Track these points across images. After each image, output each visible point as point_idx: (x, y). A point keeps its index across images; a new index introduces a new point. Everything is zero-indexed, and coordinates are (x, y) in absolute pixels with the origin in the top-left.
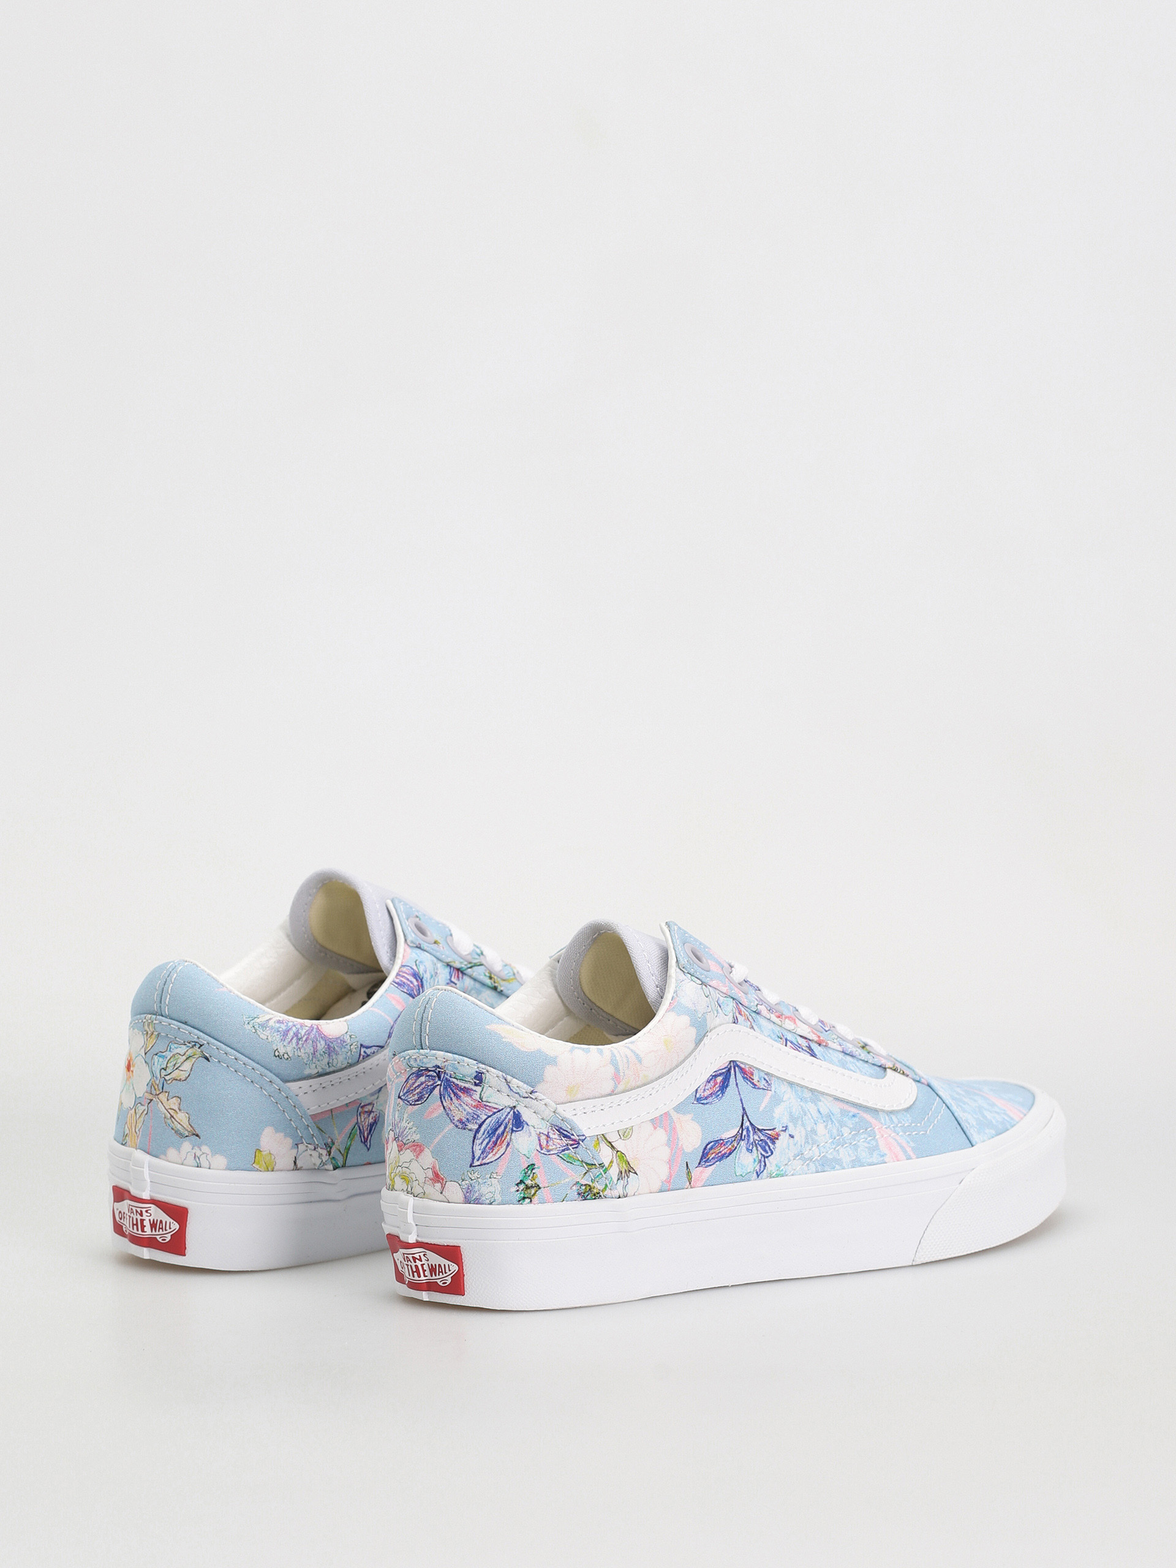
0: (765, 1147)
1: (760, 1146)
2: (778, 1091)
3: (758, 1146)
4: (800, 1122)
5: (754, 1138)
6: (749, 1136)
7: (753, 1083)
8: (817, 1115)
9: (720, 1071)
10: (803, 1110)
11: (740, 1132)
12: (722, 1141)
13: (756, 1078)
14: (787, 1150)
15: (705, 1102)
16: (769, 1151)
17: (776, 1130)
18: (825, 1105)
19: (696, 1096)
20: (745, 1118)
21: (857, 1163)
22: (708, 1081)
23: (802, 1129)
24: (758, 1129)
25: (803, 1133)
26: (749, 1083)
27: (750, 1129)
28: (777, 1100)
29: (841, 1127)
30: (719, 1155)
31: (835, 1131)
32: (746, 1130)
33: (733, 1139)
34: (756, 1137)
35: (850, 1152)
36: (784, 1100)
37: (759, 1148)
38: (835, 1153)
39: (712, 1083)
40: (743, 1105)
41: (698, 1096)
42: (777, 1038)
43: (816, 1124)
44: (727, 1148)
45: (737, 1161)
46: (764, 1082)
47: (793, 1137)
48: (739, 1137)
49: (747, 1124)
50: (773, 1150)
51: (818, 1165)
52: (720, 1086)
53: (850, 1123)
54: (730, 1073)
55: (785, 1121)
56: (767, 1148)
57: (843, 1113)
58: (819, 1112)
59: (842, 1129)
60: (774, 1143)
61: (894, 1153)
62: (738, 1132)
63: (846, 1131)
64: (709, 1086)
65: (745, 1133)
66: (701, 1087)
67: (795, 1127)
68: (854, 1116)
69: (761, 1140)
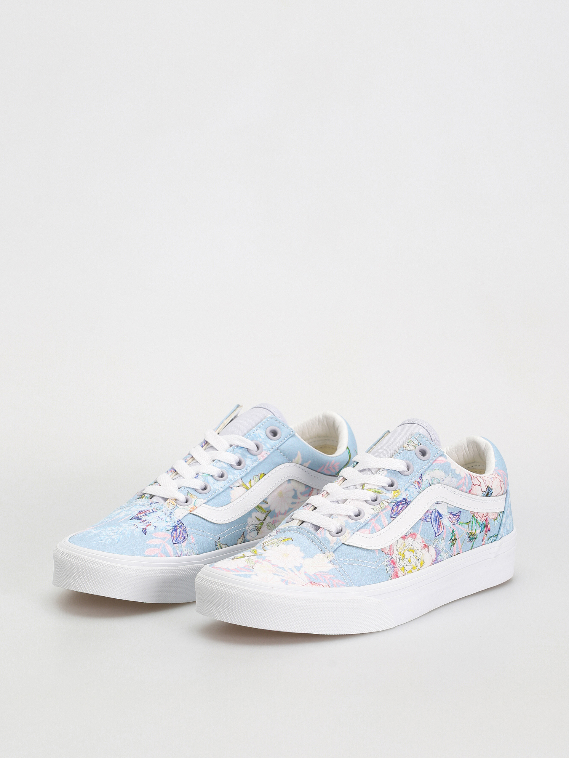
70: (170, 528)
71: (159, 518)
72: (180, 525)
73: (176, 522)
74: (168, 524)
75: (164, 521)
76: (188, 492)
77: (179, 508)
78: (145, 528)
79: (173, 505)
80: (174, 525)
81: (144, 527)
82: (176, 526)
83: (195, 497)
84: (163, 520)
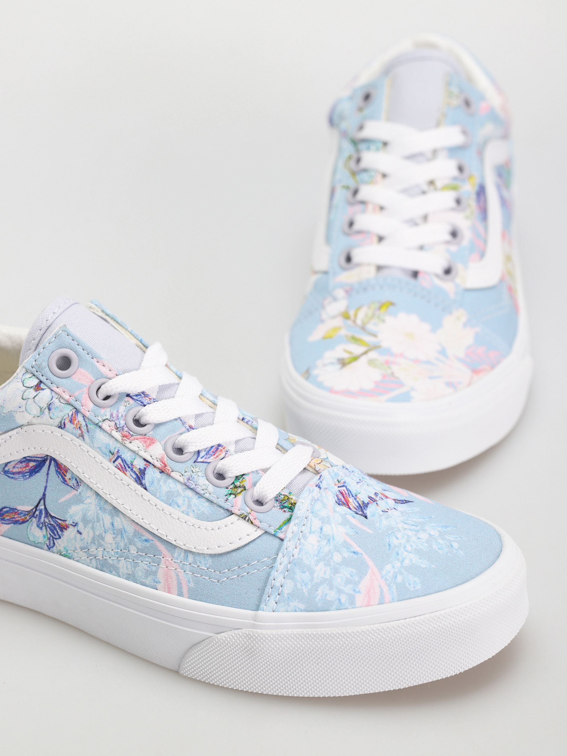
0: (53, 531)
1: (49, 528)
2: (83, 494)
3: (47, 527)
4: (90, 525)
5: (44, 520)
6: (40, 517)
7: (64, 479)
8: (110, 526)
9: (35, 459)
10: (98, 518)
11: (34, 510)
12: (16, 511)
13: (68, 476)
14: (74, 541)
15: (11, 476)
16: (57, 535)
17: (66, 522)
18: (119, 522)
19: (4, 468)
20: (42, 502)
21: (131, 577)
22: (21, 462)
23: (91, 531)
24: (50, 515)
25: (91, 534)
26: (60, 477)
27: (43, 512)
28: (79, 500)
29: (130, 544)
30: (14, 519)
31: (122, 545)
32: (39, 511)
33: (27, 513)
34: (47, 520)
35: (129, 567)
36: (85, 502)
37: (48, 529)
38: (115, 561)
39: (24, 464)
40: (45, 491)
41: (6, 469)
42: (107, 453)
43: (105, 532)
44: (20, 517)
45: (29, 530)
46: (74, 482)
47: (80, 533)
48: (32, 514)
49: (42, 507)
50: (61, 536)
51: (98, 563)
52: (30, 470)
53: (139, 544)
54: (45, 463)
55: (77, 519)
56: (56, 532)
57: (136, 534)
58: (113, 525)
59: (130, 546)
60: (62, 531)
61: (168, 585)
62: (32, 510)
63: (133, 550)
64: (20, 465)
65: (37, 513)
66: (12, 463)
67: (85, 527)
68: (146, 540)
69: (51, 524)
71: (359, 483)
78: (394, 500)
81: (390, 501)
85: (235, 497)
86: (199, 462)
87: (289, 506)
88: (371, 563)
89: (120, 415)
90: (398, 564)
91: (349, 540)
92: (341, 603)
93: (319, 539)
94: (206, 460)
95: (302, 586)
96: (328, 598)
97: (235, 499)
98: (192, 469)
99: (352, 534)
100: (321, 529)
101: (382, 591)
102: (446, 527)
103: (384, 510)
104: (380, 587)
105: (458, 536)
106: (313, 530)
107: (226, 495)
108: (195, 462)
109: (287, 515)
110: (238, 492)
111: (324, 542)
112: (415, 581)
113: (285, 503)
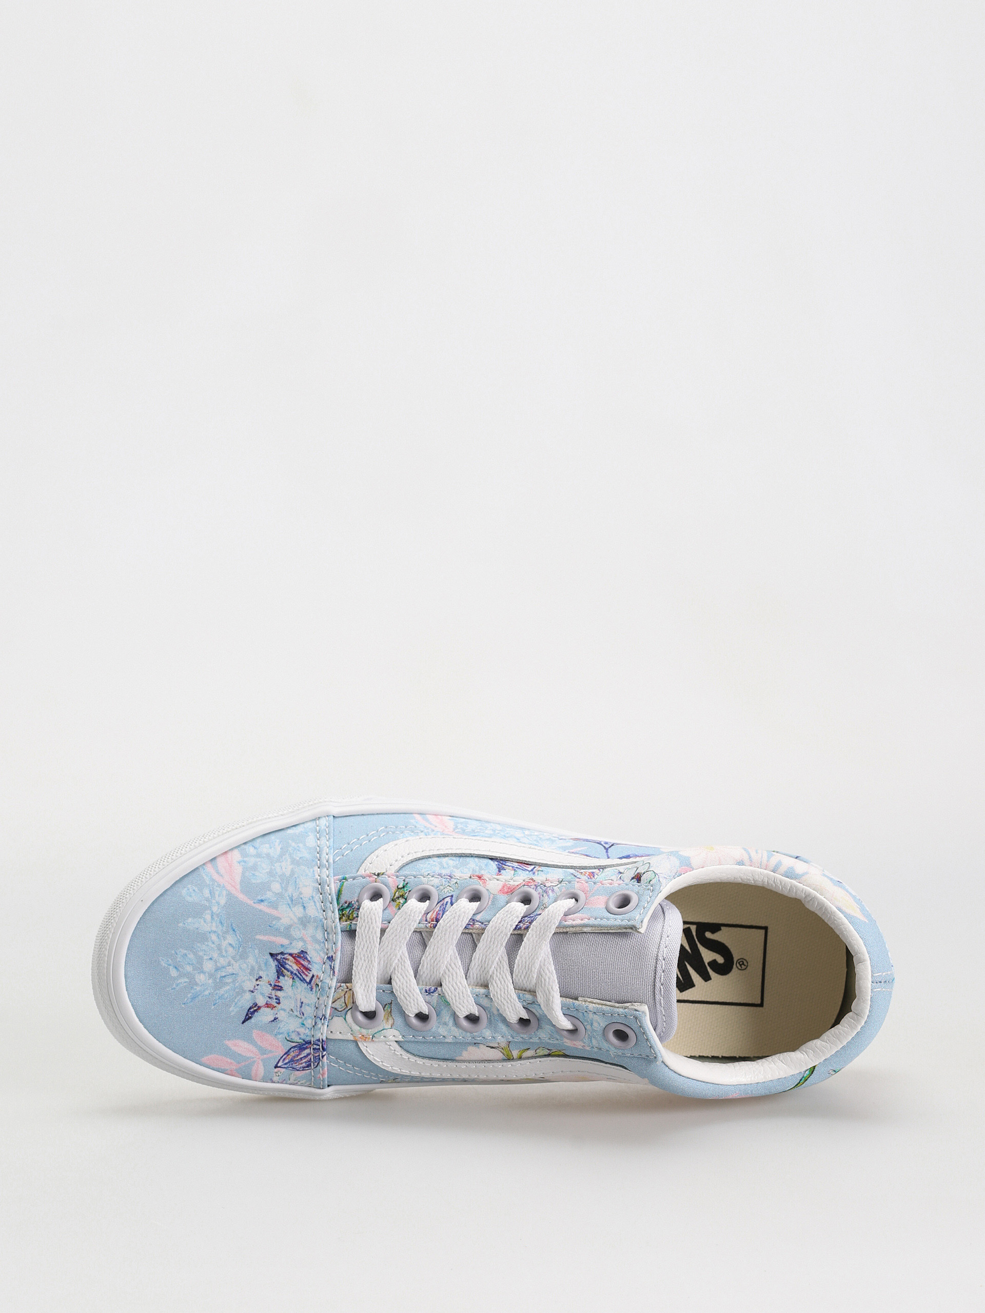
70: (297, 1039)
71: (301, 1007)
72: (318, 1047)
73: (315, 1039)
74: (302, 1030)
75: (300, 1020)
76: (391, 1003)
77: (345, 1019)
78: (259, 1008)
79: (344, 1005)
80: (307, 1039)
81: (261, 1001)
82: (311, 1043)
83: (391, 1021)
84: (302, 1016)
85: (398, 887)
86: (448, 897)
87: (344, 912)
88: (242, 897)
89: (545, 895)
90: (215, 909)
91: (274, 912)
92: (253, 846)
93: (302, 896)
94: (442, 903)
95: (298, 846)
96: (267, 845)
97: (397, 884)
98: (451, 888)
99: (274, 922)
100: (304, 907)
101: (218, 873)
102: (193, 998)
103: (260, 979)
104: (222, 876)
105: (177, 988)
106: (312, 901)
107: (407, 884)
108: (452, 896)
109: (342, 901)
110: (397, 893)
111: (295, 895)
112: (191, 896)
113: (349, 911)
